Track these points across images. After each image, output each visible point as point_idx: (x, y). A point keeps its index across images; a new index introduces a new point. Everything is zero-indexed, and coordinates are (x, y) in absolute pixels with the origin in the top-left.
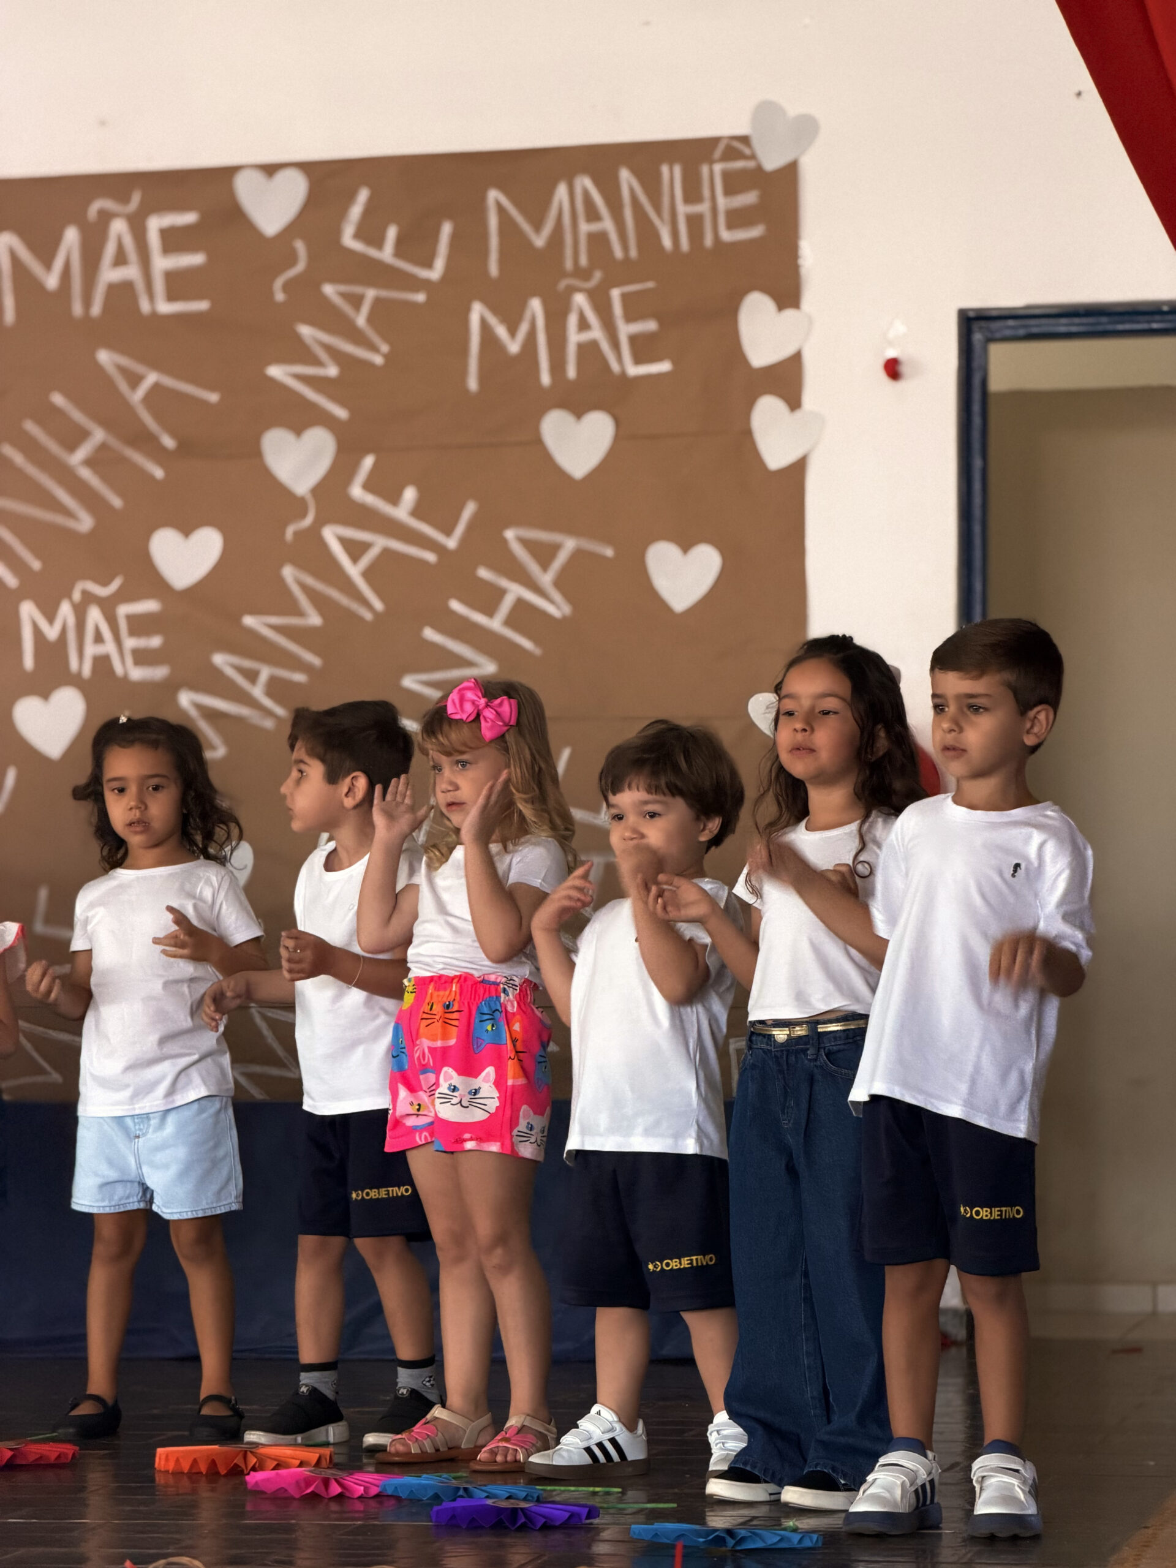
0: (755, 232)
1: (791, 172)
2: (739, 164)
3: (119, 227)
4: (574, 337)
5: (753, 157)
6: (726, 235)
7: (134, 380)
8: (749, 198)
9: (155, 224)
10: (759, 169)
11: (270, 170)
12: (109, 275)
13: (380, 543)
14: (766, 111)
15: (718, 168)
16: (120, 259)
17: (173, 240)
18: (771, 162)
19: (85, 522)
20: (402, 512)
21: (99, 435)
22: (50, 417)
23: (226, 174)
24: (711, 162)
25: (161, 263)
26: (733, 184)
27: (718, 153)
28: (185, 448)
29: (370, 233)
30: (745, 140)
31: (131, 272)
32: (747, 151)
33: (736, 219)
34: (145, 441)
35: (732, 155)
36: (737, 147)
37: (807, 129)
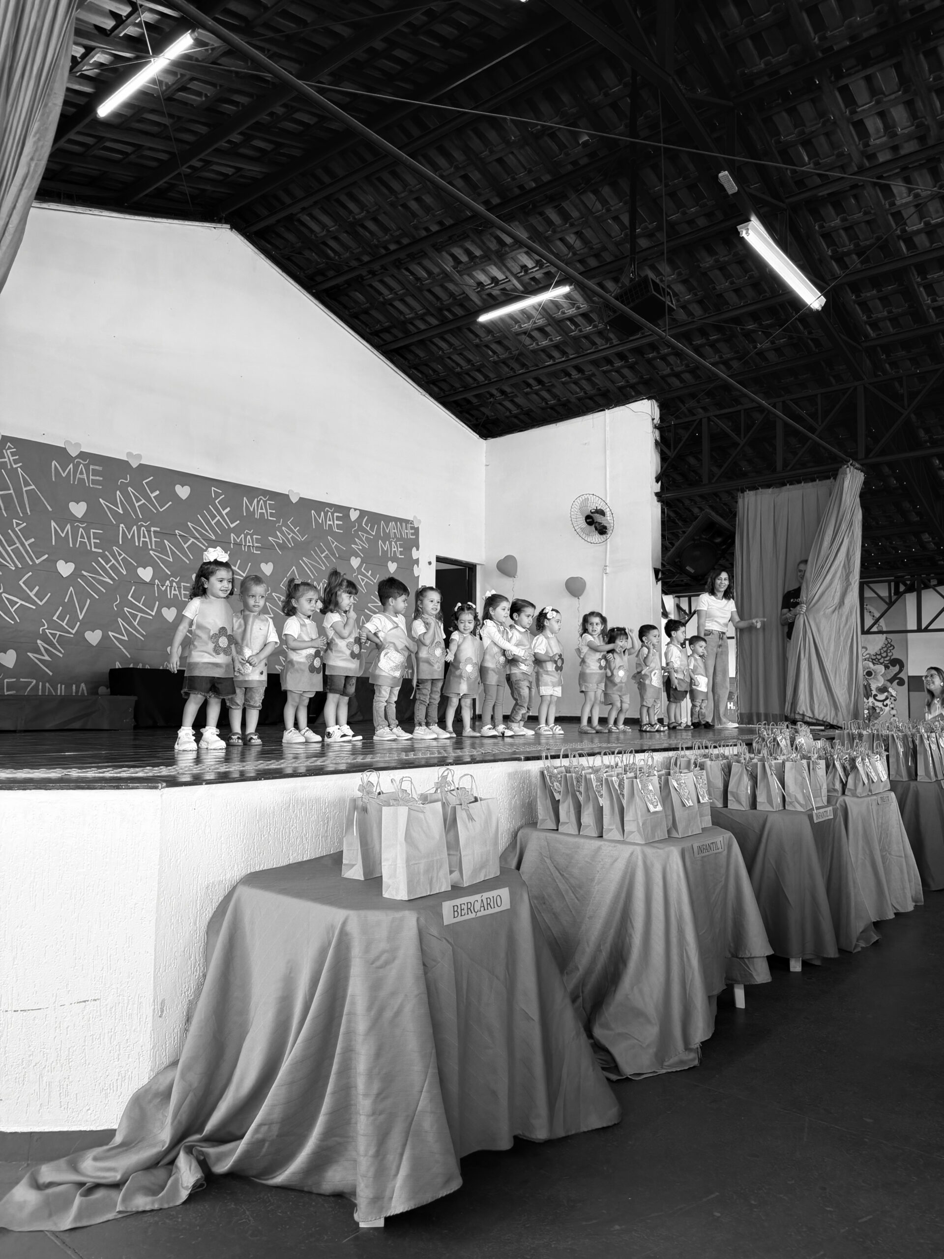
0: (414, 537)
1: (418, 528)
3: (329, 513)
4: (393, 549)
5: (414, 524)
6: (411, 537)
7: (333, 543)
8: (413, 531)
9: (336, 514)
10: (414, 527)
11: (355, 509)
12: (328, 522)
13: (366, 580)
14: (415, 517)
16: (330, 520)
17: (338, 518)
18: (416, 526)
19: (324, 569)
20: (369, 575)
21: (327, 552)
22: (320, 547)
23: (349, 509)
24: (409, 524)
25: (336, 522)
26: (412, 528)
28: (340, 558)
29: (366, 525)
31: (331, 523)
33: (412, 534)
34: (333, 554)
35: (411, 524)
36: (412, 522)
37: (420, 522)
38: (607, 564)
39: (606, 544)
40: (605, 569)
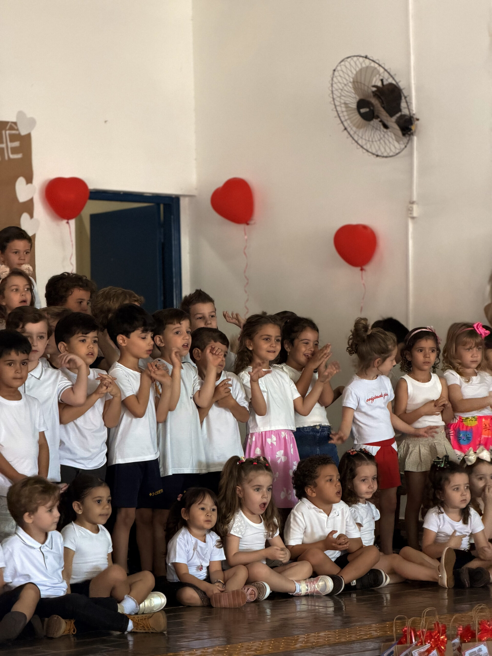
0: (19, 156)
1: (29, 136)
2: (14, 132)
5: (17, 130)
6: (12, 156)
8: (17, 144)
10: (19, 134)
14: (21, 114)
15: (8, 132)
18: (23, 132)
24: (6, 130)
26: (13, 138)
27: (8, 127)
30: (15, 123)
32: (16, 128)
33: (14, 150)
35: (11, 128)
36: (13, 126)
37: (32, 122)
38: (415, 199)
39: (411, 154)
40: (410, 210)
